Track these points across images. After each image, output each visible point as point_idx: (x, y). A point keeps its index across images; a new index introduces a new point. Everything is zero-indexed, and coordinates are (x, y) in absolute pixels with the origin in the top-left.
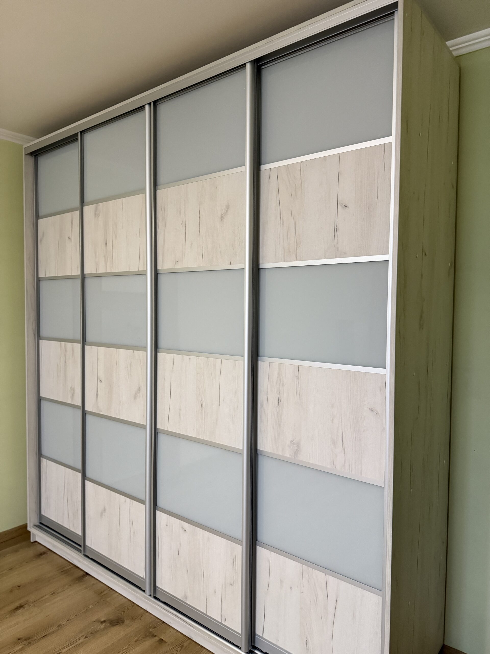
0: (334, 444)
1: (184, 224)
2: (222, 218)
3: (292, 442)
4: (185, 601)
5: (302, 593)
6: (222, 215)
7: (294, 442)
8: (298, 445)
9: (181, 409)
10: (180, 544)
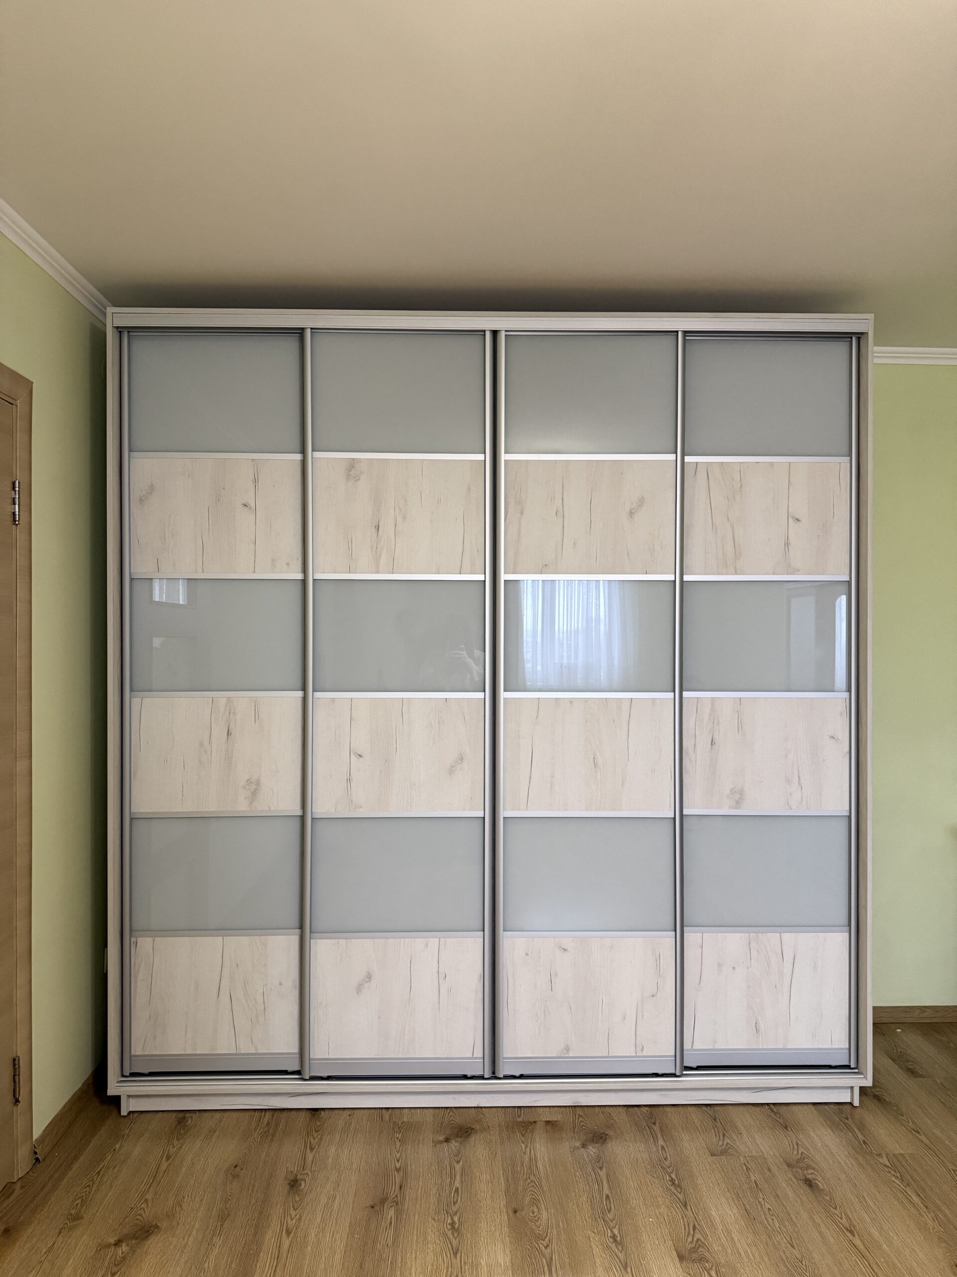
0: (788, 781)
1: (560, 514)
2: (631, 514)
3: (733, 791)
4: (566, 1055)
5: (749, 968)
6: (631, 510)
7: (735, 790)
8: (741, 792)
9: (554, 776)
10: (556, 975)
